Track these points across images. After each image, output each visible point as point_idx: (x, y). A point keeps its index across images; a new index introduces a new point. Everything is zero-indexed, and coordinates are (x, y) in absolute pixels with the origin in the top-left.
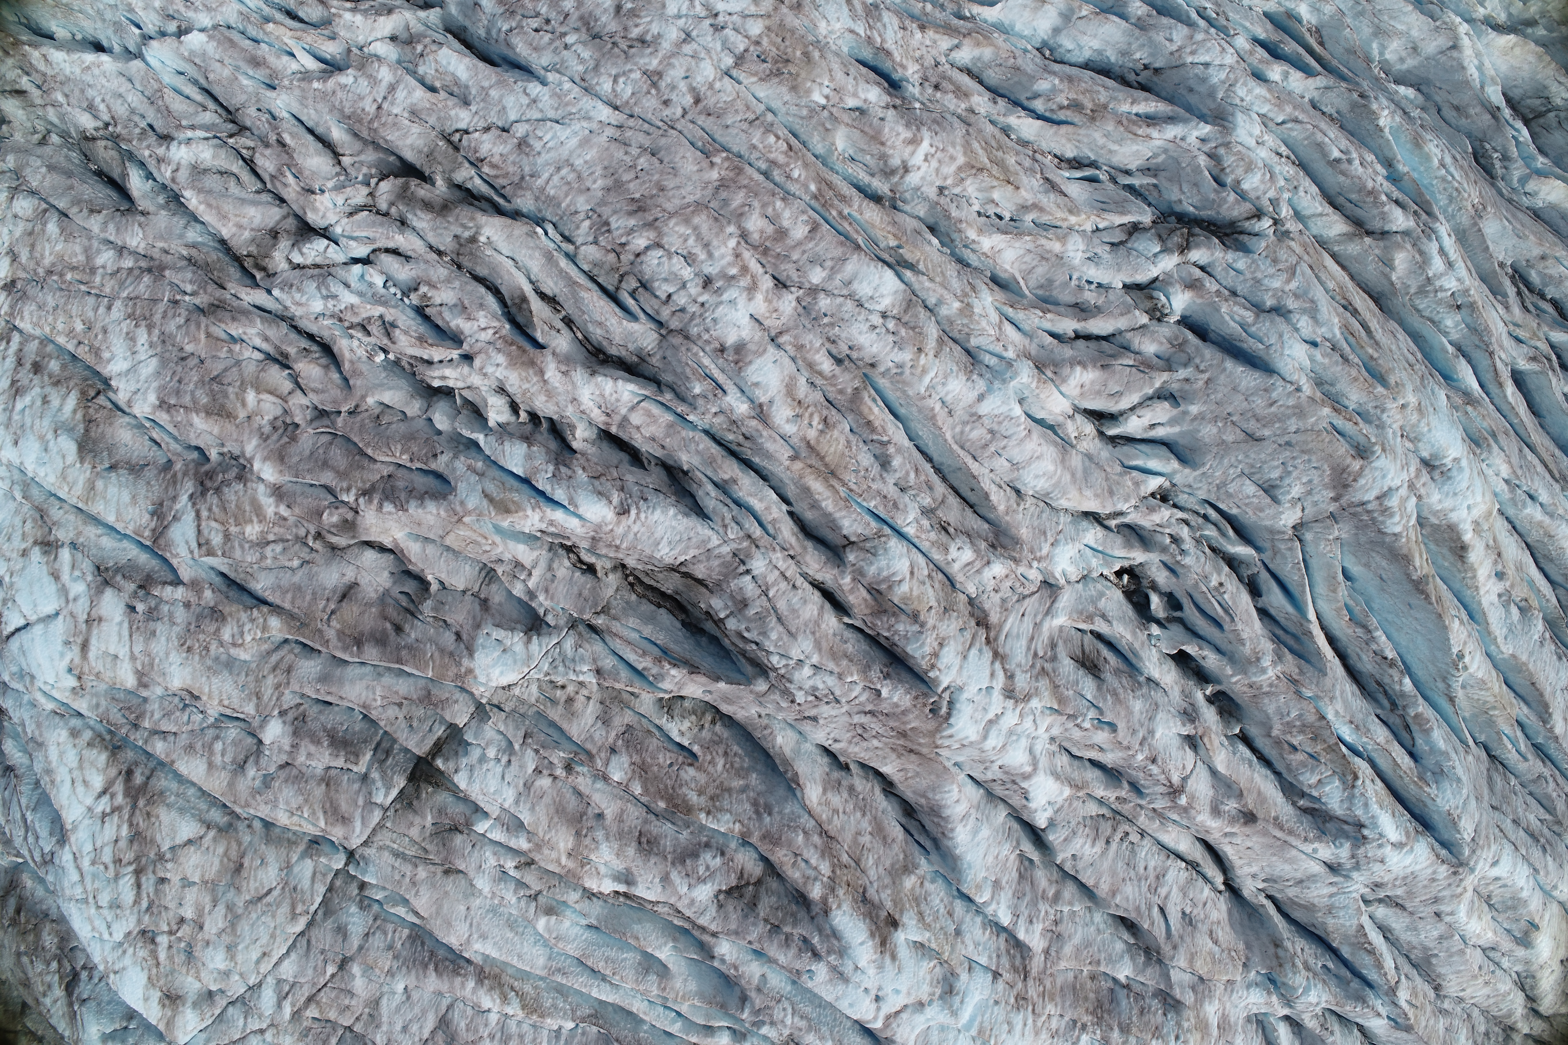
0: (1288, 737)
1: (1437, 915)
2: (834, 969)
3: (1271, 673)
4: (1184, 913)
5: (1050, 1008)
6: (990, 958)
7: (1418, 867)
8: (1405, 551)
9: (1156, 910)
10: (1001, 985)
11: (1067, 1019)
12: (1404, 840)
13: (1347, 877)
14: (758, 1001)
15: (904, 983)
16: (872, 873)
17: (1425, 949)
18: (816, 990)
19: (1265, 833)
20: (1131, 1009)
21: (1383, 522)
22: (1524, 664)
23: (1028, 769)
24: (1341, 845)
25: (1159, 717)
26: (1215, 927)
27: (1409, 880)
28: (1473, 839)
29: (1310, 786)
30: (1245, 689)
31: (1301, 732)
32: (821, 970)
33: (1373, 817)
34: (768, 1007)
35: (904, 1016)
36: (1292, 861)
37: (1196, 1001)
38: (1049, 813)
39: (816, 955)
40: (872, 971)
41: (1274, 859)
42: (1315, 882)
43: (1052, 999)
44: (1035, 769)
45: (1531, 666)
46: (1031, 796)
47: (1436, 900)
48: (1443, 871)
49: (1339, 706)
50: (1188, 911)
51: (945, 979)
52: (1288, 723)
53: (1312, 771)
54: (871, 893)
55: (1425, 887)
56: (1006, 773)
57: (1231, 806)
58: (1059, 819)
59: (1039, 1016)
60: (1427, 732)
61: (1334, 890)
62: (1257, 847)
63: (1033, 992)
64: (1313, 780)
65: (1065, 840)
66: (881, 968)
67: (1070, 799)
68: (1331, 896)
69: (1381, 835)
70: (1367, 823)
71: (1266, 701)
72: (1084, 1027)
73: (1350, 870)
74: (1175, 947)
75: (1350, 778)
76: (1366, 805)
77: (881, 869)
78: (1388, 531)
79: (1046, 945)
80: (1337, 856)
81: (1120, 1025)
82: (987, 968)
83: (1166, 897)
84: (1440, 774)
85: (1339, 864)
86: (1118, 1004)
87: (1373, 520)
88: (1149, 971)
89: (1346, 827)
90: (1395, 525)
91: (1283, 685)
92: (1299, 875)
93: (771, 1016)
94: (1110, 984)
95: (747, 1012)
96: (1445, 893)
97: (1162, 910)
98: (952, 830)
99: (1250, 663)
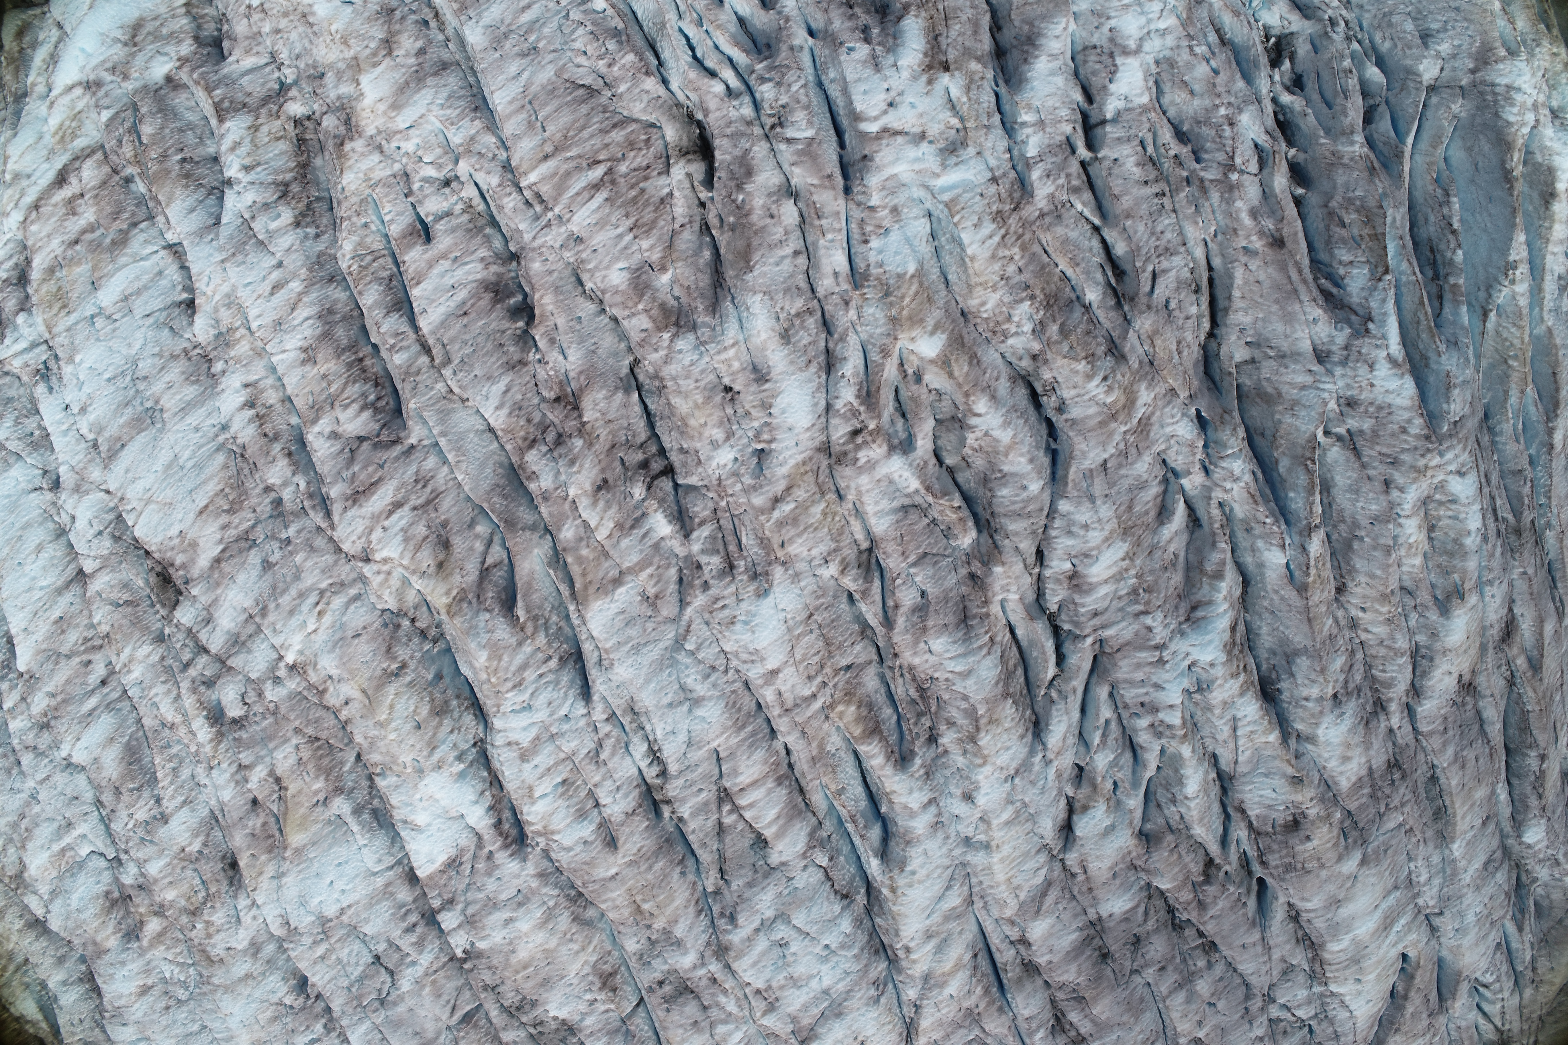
0: (1343, 213)
1: (1387, 483)
2: (874, 57)
3: (1357, 148)
4: (1167, 302)
5: (1016, 250)
6: (998, 167)
7: (1399, 401)
8: (1510, 138)
9: (1150, 268)
10: (993, 189)
11: (1022, 278)
12: (1400, 359)
13: (1329, 372)
14: (783, 56)
15: (924, 104)
16: (953, 34)
17: (1356, 525)
18: (845, 65)
19: (1283, 268)
20: (1080, 322)
21: (1503, 107)
22: (1555, 346)
23: (1132, 44)
24: (1342, 329)
25: (1251, 107)
26: (1184, 344)
27: (1383, 412)
28: (1456, 422)
29: (1340, 263)
30: (1327, 154)
31: (1358, 211)
32: (863, 51)
33: (1385, 314)
34: (787, 67)
35: (900, 139)
36: (1289, 319)
37: (1138, 371)
38: (1121, 104)
39: (867, 40)
40: (905, 74)
41: (1275, 308)
42: (1296, 362)
43: (1023, 248)
44: (1138, 51)
45: (1561, 353)
46: (1118, 75)
47: (1395, 463)
48: (1417, 426)
49: (1398, 218)
50: (1173, 305)
51: (953, 143)
52: (1349, 199)
53: (1349, 250)
54: (943, 41)
55: (1393, 435)
56: (1112, 40)
57: (1269, 224)
58: (1125, 117)
59: (1005, 246)
60: (1457, 303)
61: (1308, 379)
62: (1267, 284)
63: (1013, 221)
64: (1346, 258)
65: (1118, 139)
66: (915, 78)
67: (1145, 109)
68: (1303, 388)
69: (1384, 337)
70: (1376, 318)
71: (1340, 171)
72: (1032, 297)
73: (1335, 364)
74: (1149, 307)
75: (1381, 270)
76: (1384, 301)
77: (960, 39)
78: (1504, 116)
79: (1046, 210)
80: (1332, 341)
81: (1062, 325)
82: (991, 170)
83: (1165, 271)
84: (1453, 343)
85: (1329, 353)
86: (1071, 311)
87: (1496, 102)
88: (1113, 314)
89: (1353, 318)
90: (1511, 114)
91: (1362, 165)
92: (1285, 346)
93: (784, 75)
94: (1073, 296)
95: (765, 63)
96: (1406, 457)
97: (1154, 276)
98: (1037, 57)
99: (1343, 133)
